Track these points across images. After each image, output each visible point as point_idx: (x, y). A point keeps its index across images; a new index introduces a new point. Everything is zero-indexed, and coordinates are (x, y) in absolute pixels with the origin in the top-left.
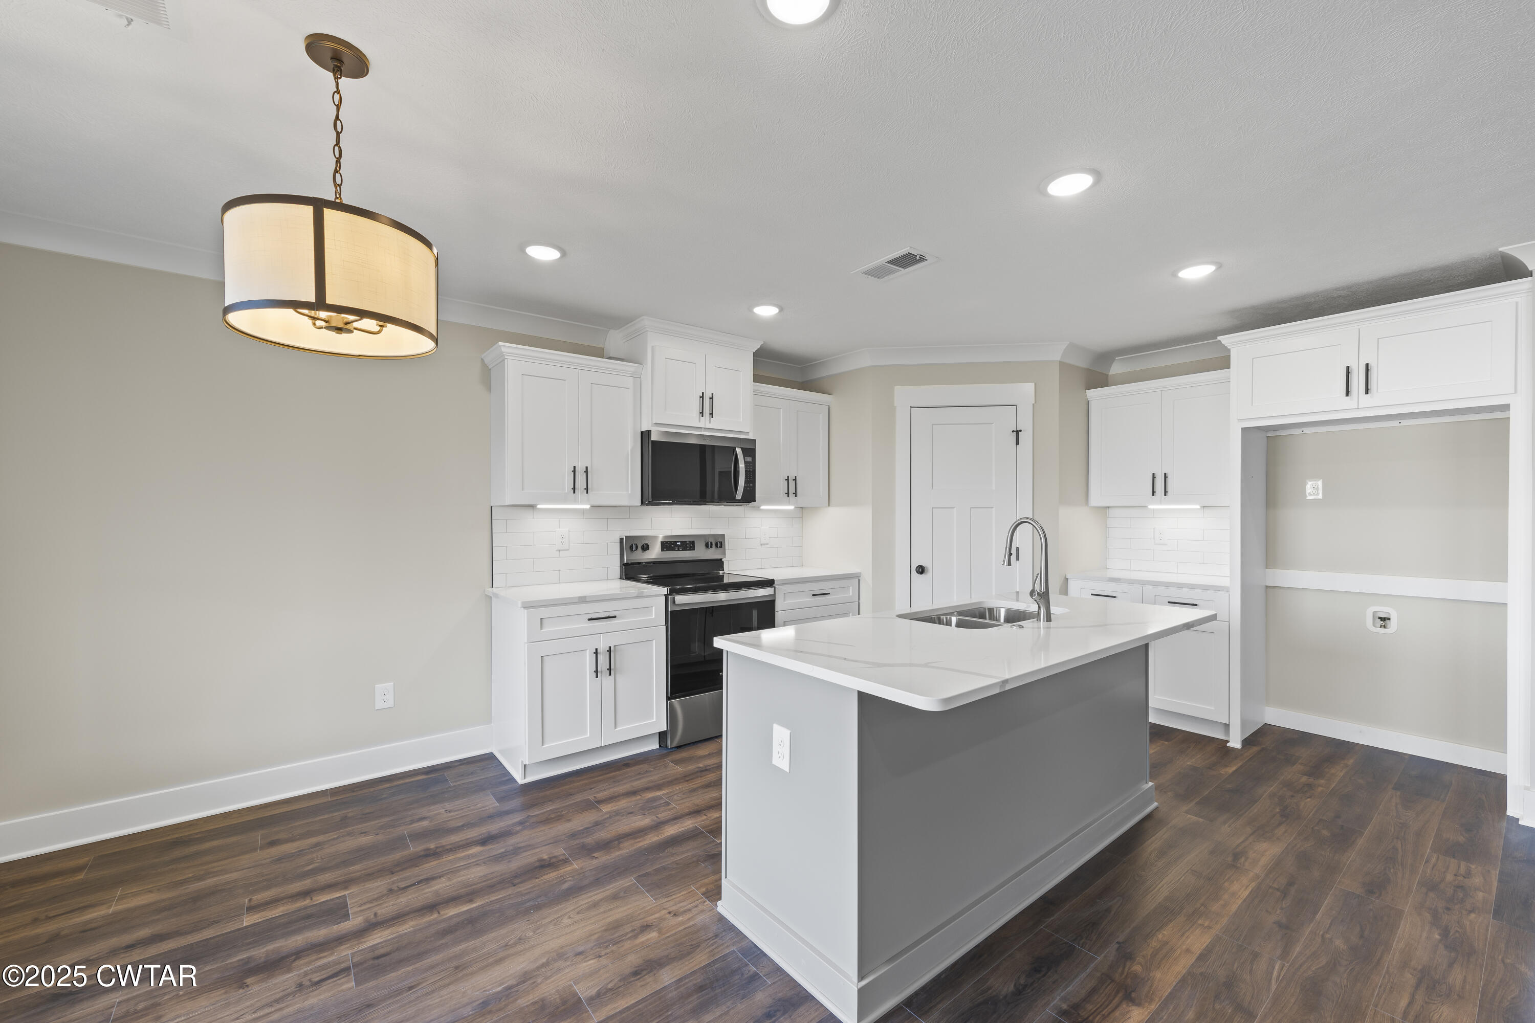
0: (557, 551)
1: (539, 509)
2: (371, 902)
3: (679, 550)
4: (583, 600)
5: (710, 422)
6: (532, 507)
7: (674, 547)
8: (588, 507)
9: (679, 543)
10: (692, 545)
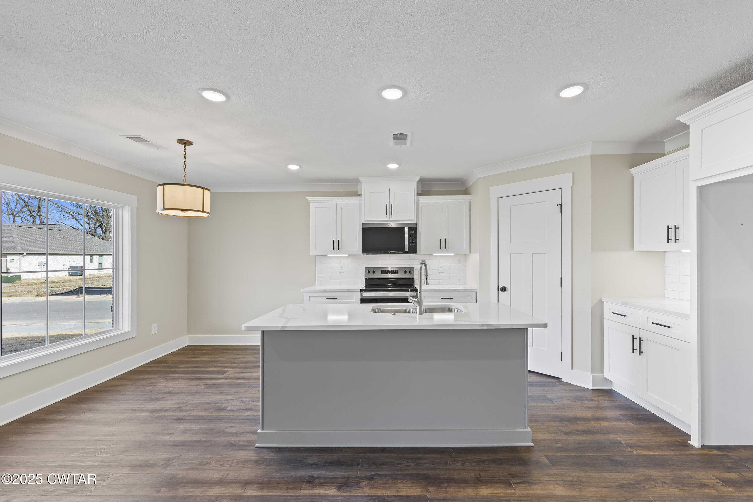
0: (339, 272)
1: (329, 256)
2: (231, 373)
3: (390, 274)
4: (324, 291)
5: (392, 217)
6: (326, 255)
7: (388, 272)
8: (347, 255)
9: (390, 271)
10: (396, 272)
